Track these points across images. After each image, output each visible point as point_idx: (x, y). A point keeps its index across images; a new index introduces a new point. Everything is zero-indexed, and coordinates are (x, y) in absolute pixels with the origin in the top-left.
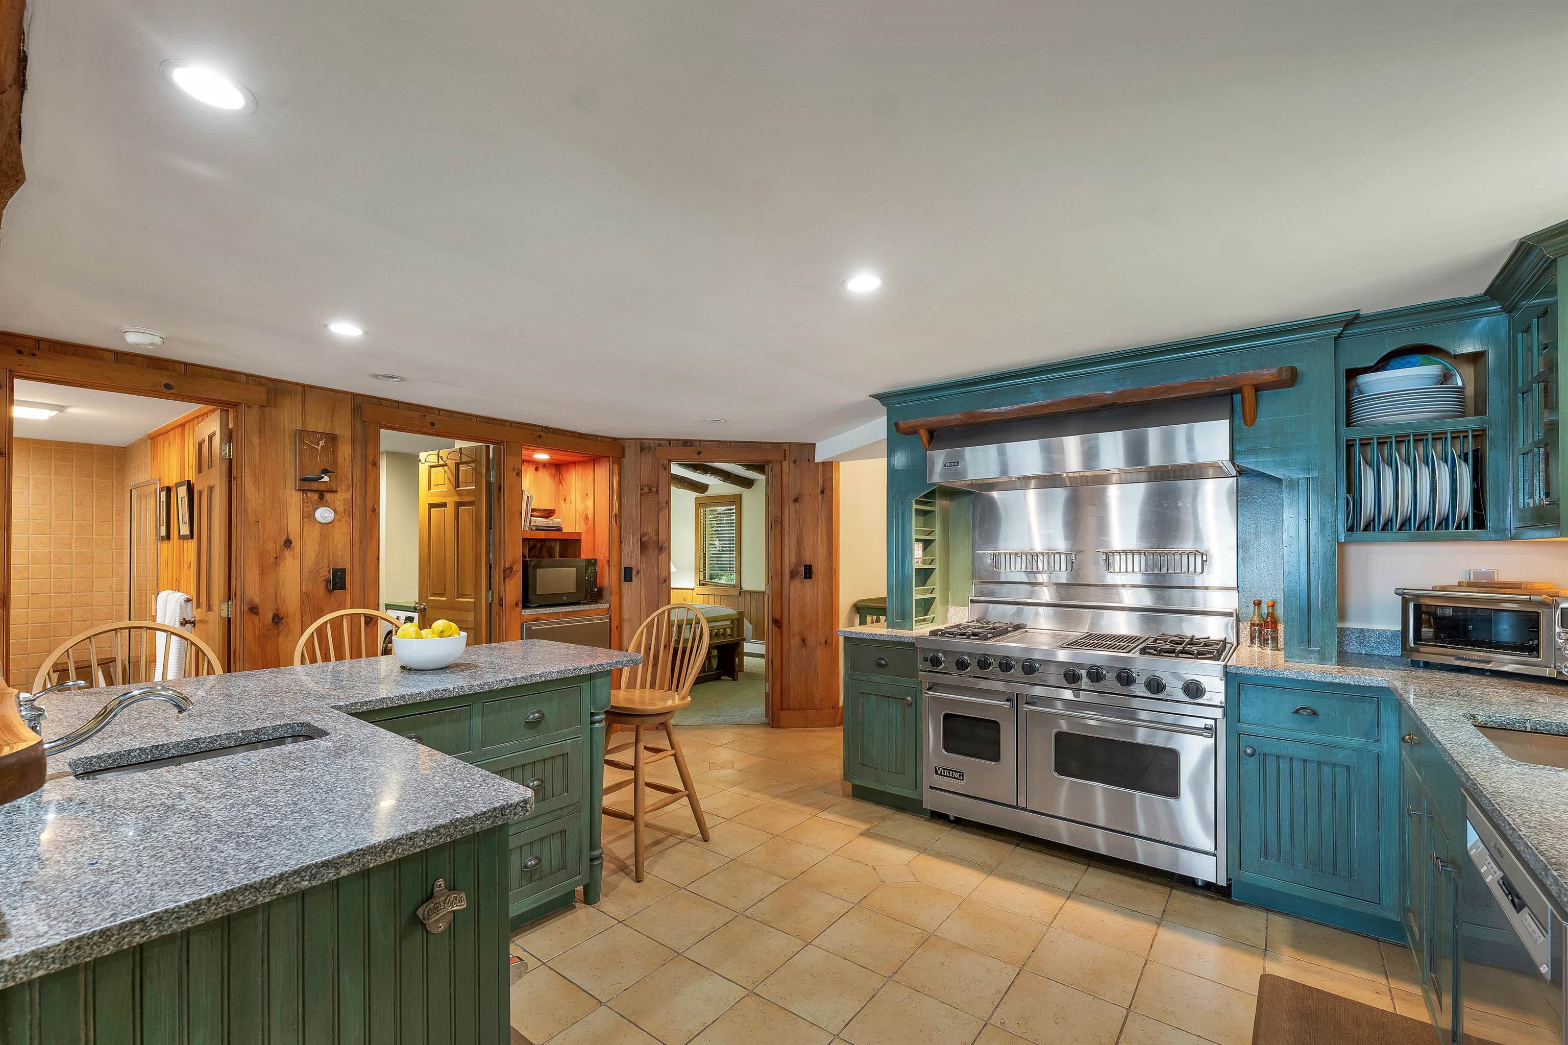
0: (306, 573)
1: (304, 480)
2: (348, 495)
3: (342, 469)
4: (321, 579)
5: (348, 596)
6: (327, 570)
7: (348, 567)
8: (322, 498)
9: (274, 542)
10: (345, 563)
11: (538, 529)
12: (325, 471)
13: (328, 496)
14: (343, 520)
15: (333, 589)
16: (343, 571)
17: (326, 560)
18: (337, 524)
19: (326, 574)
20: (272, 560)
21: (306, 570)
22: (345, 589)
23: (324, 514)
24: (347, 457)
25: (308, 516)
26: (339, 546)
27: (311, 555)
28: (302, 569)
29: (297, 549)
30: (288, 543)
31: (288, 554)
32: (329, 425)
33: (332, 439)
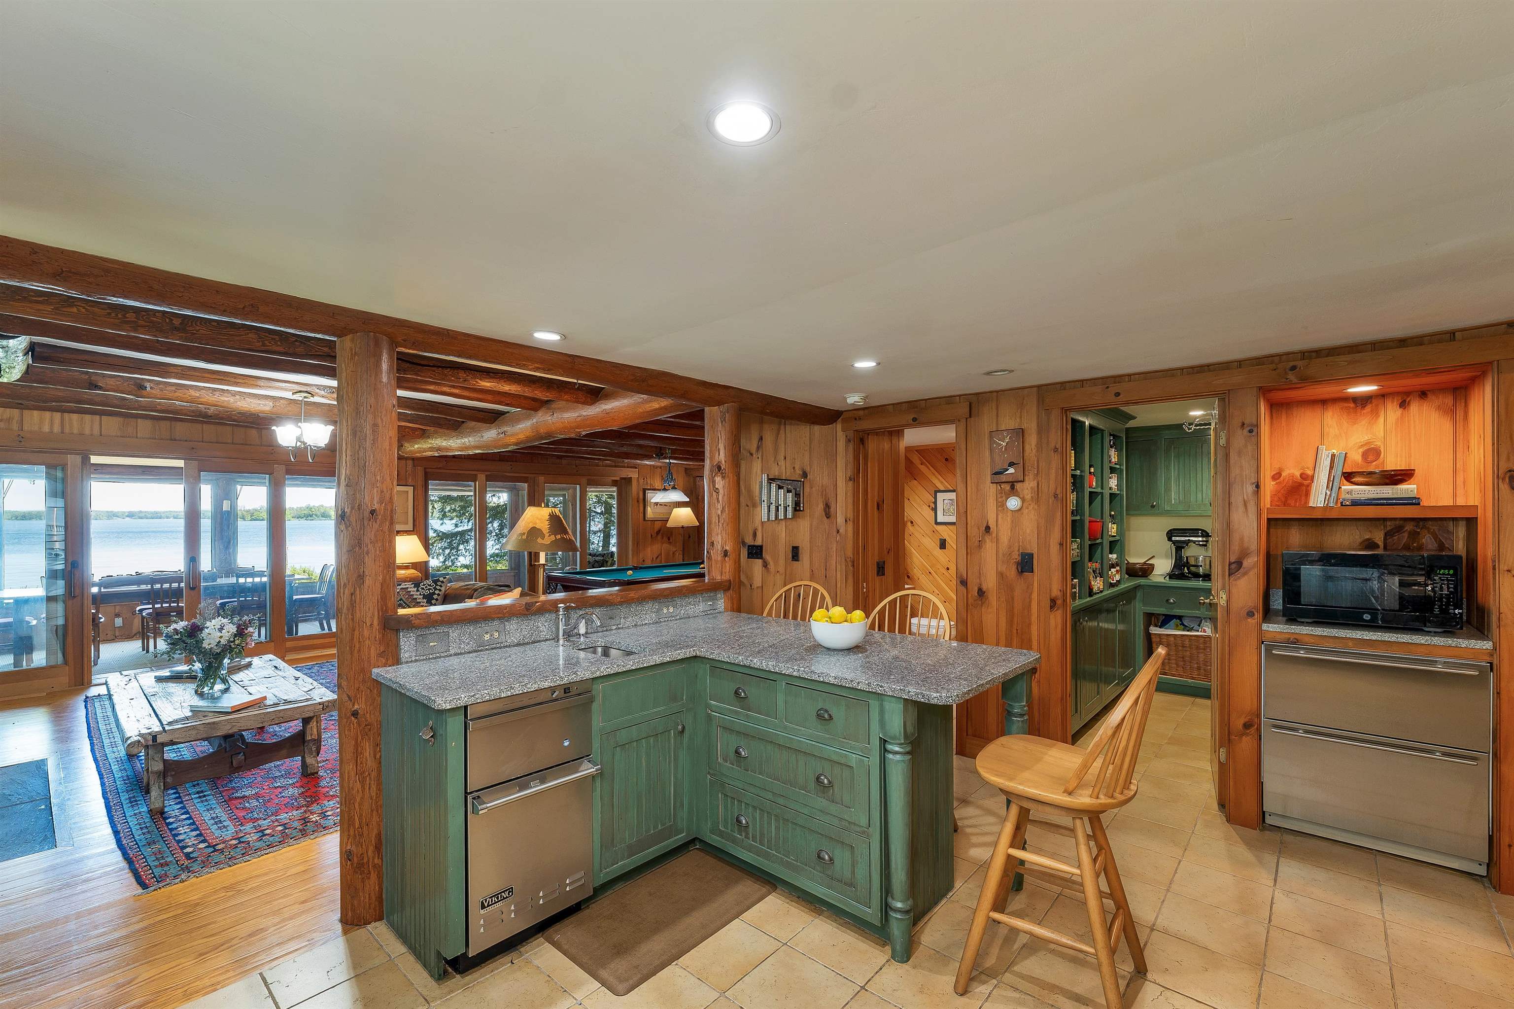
0: (1000, 555)
1: (997, 473)
2: (1034, 484)
3: (1029, 460)
4: (1013, 561)
5: (1036, 578)
6: (1017, 553)
7: (1035, 551)
8: (1013, 488)
9: (979, 529)
10: (1033, 548)
11: (1355, 503)
12: (1011, 464)
13: (1018, 486)
14: (1031, 508)
15: (1022, 572)
16: (1031, 556)
17: (1017, 544)
18: (1025, 511)
19: (1016, 557)
20: (977, 543)
21: (1001, 552)
22: (1033, 572)
23: (1013, 503)
24: (1033, 446)
25: (1001, 505)
26: (1028, 531)
27: (1005, 539)
28: (997, 552)
29: (994, 535)
30: (988, 528)
31: (988, 539)
32: (1018, 420)
33: (1021, 433)
